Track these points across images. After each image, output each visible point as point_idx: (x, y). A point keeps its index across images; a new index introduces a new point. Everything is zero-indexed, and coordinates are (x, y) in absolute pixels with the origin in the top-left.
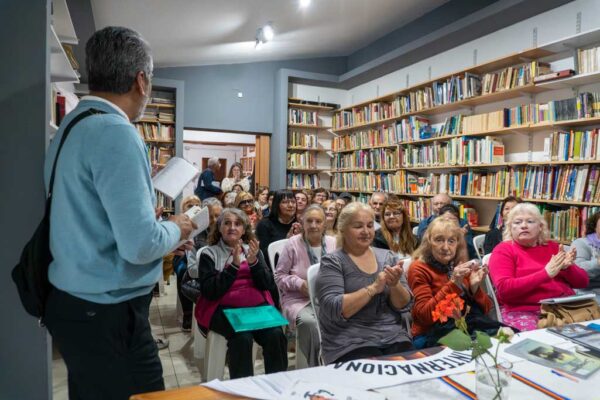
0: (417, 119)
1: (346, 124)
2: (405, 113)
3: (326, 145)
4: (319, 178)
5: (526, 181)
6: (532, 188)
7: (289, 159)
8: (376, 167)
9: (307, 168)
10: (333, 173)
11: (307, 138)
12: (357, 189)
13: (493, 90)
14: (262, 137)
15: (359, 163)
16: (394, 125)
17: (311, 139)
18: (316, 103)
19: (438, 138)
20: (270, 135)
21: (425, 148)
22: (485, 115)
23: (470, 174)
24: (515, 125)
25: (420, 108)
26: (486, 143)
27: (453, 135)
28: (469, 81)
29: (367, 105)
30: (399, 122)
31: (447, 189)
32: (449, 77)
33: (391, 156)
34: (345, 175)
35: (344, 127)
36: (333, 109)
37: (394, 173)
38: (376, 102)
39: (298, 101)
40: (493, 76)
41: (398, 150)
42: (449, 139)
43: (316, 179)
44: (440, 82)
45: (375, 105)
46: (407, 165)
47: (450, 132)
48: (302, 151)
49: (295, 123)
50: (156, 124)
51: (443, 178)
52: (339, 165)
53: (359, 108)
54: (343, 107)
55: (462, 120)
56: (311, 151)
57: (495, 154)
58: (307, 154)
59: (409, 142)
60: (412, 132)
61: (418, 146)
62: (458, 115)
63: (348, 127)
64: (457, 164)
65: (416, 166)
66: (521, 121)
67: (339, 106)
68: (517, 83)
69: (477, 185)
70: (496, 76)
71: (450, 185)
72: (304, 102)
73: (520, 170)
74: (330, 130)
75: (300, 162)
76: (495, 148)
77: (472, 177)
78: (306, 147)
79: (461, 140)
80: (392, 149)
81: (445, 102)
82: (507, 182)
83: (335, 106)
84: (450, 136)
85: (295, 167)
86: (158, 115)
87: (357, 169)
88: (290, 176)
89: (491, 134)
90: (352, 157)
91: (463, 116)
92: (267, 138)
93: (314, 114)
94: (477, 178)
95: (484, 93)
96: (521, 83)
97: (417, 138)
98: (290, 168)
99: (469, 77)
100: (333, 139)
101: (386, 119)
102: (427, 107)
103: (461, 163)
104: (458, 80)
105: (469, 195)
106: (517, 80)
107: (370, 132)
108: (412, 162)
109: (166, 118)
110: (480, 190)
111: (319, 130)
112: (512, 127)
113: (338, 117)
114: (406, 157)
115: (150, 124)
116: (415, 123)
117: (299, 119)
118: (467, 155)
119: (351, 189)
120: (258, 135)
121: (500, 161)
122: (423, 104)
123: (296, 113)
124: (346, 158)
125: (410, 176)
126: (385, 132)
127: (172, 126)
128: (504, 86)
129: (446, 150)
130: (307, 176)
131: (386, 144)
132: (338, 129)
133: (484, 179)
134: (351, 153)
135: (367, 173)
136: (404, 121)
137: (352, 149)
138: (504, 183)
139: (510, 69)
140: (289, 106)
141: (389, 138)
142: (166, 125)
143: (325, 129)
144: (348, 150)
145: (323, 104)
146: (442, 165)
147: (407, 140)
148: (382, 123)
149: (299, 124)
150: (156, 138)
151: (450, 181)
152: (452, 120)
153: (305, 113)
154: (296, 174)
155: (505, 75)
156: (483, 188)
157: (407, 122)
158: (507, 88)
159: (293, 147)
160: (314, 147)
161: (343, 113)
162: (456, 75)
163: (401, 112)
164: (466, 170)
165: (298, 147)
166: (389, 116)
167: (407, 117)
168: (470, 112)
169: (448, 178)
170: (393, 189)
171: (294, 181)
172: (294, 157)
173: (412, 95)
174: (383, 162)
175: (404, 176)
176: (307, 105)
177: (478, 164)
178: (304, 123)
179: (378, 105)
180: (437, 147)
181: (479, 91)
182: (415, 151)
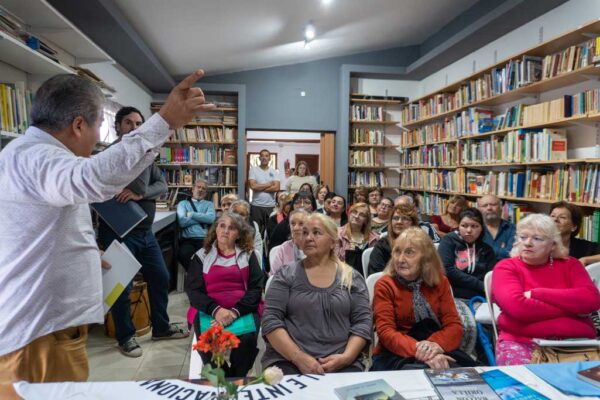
0: (477, 111)
1: (414, 118)
2: (467, 104)
3: (395, 140)
4: (385, 176)
5: (586, 181)
6: (593, 190)
7: (353, 156)
8: (438, 164)
9: (372, 165)
10: (402, 170)
11: (372, 134)
12: (421, 187)
13: (555, 74)
14: (327, 135)
15: (424, 160)
16: (454, 117)
17: (377, 135)
18: (382, 98)
19: (497, 131)
20: (334, 132)
21: (483, 143)
22: (547, 104)
23: (528, 172)
24: (578, 115)
25: (479, 98)
26: (543, 137)
27: (513, 128)
28: (526, 65)
29: (432, 96)
30: (459, 114)
31: (506, 189)
32: (507, 62)
33: (453, 151)
34: (412, 172)
35: (412, 122)
36: (402, 102)
37: (454, 170)
38: (440, 92)
39: (362, 97)
40: (555, 57)
41: (457, 145)
42: (506, 133)
43: (382, 177)
44: (499, 68)
45: (439, 96)
46: (466, 162)
47: (510, 125)
48: (367, 149)
49: (358, 120)
50: (221, 127)
51: (502, 177)
52: (407, 162)
53: (426, 100)
54: (411, 100)
55: (522, 110)
56: (376, 148)
57: (553, 149)
58: (372, 150)
59: (469, 136)
60: (471, 125)
61: (477, 140)
62: (518, 104)
63: (415, 121)
64: (513, 162)
65: (475, 163)
66: (584, 109)
67: (408, 99)
68: (580, 65)
69: (536, 185)
70: (558, 57)
71: (508, 185)
72: (369, 97)
73: (580, 169)
74: (400, 125)
75: (363, 160)
76: (554, 142)
77: (531, 177)
78: (371, 144)
79: (518, 133)
80: (452, 144)
81: (504, 91)
82: (566, 182)
83: (403, 100)
84: (509, 129)
85: (358, 165)
86: (222, 119)
87: (422, 166)
88: (353, 175)
89: (550, 127)
90: (418, 153)
91: (523, 106)
92: (332, 135)
93: (380, 109)
94: (536, 177)
95: (544, 78)
96: (585, 64)
97: (476, 132)
98: (353, 166)
99: (527, 60)
100: (402, 134)
101: (450, 111)
102: (485, 96)
103: (517, 160)
104: (517, 65)
105: (527, 198)
106: (580, 60)
107: (433, 126)
108: (470, 159)
109: (229, 121)
110: (539, 191)
111: (386, 125)
112: (574, 117)
113: (406, 110)
114: (465, 154)
115: (215, 127)
116: (474, 115)
117: (363, 115)
118: (523, 151)
119: (417, 188)
120: (323, 133)
121: (562, 157)
122: (483, 93)
123: (360, 109)
124: (413, 153)
125: (469, 174)
126: (448, 126)
127: (235, 128)
128: (566, 69)
129: (503, 145)
130: (372, 174)
131: (448, 139)
132: (407, 124)
133: (543, 178)
134: (417, 148)
135: (430, 170)
136: (464, 113)
137: (419, 144)
138: (562, 184)
139: (573, 48)
140: (352, 103)
141: (451, 132)
142: (230, 127)
143: (394, 124)
144: (415, 145)
145: (390, 98)
146: (499, 163)
147: (466, 134)
148: (445, 116)
149: (363, 120)
150: (221, 141)
151: (509, 179)
152: (513, 111)
153: (369, 109)
154: (361, 172)
155: (567, 57)
156: (543, 189)
157: (468, 114)
158: (570, 70)
159: (356, 144)
160: (380, 144)
161: (411, 106)
162: (514, 59)
163: (463, 102)
164: (524, 168)
165: (362, 144)
166: (452, 108)
167: (467, 109)
168: (534, 100)
169: (507, 177)
170: (453, 189)
171: (358, 179)
172: (357, 155)
173: (472, 84)
174: (445, 159)
175: (463, 174)
176: (371, 100)
177: (535, 161)
178: (369, 118)
179: (443, 96)
180: (494, 142)
181: (539, 77)
182: (474, 146)
